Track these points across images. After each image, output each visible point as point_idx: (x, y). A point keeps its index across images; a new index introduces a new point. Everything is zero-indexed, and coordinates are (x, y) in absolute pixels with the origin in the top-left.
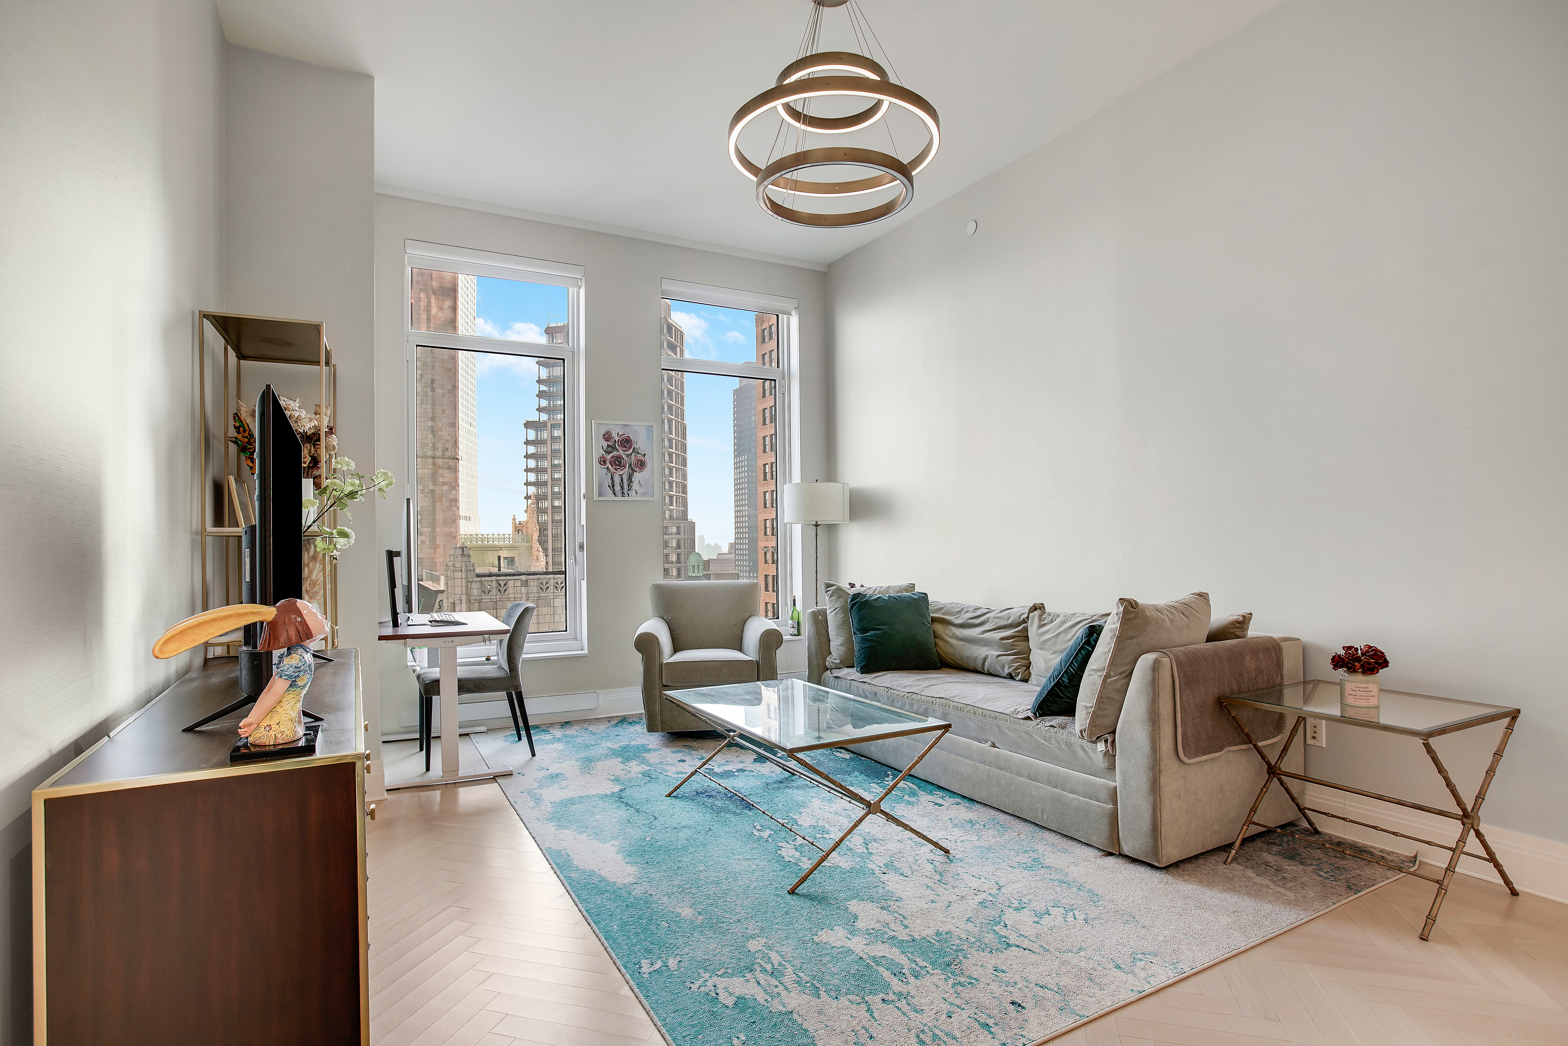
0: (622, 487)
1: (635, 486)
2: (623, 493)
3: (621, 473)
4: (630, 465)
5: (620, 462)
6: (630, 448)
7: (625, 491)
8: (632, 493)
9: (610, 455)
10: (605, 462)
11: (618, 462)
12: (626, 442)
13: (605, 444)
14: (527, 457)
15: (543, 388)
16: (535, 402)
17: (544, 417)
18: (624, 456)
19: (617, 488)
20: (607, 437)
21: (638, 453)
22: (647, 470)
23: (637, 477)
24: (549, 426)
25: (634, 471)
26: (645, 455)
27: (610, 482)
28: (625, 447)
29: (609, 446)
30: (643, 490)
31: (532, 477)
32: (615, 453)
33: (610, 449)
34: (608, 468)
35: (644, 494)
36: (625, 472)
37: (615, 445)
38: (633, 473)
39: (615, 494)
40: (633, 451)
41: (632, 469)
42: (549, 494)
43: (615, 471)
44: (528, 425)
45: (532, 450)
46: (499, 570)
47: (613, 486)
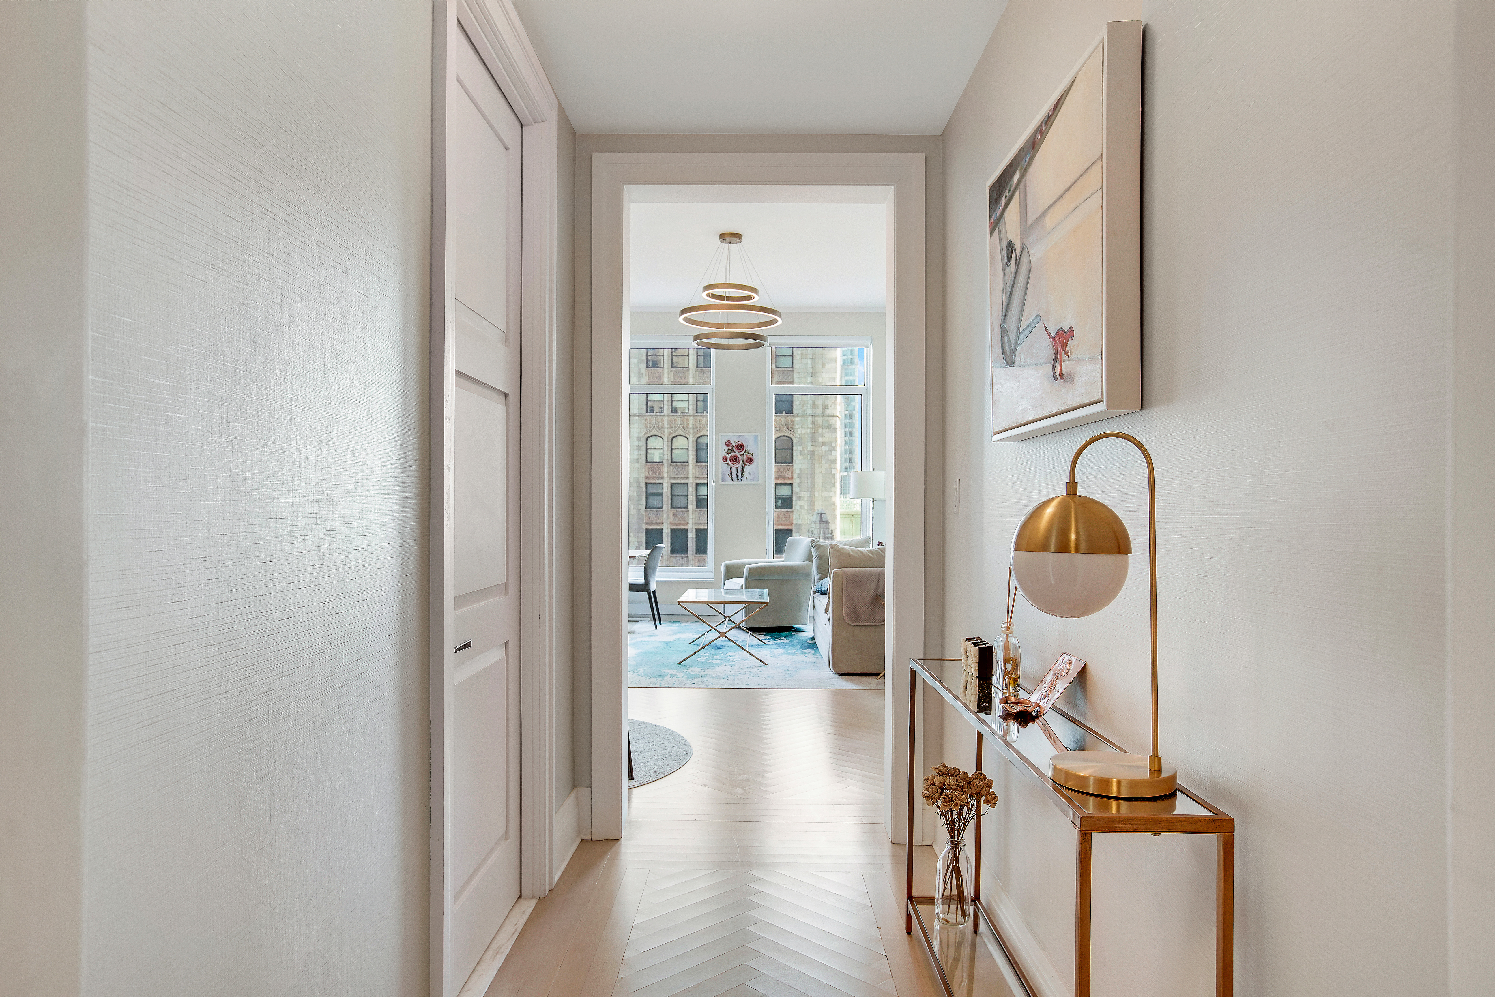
0: (737, 476)
1: (746, 474)
2: (738, 479)
3: (737, 466)
4: (743, 461)
5: (736, 459)
6: (743, 450)
7: (739, 478)
8: (744, 479)
9: (730, 455)
10: (726, 460)
11: (735, 459)
12: (740, 447)
13: (726, 448)
18: (739, 456)
19: (734, 476)
20: (728, 444)
21: (748, 453)
22: (754, 464)
23: (747, 468)
25: (745, 465)
26: (753, 454)
27: (730, 472)
28: (740, 449)
29: (729, 449)
30: (752, 477)
32: (733, 454)
33: (730, 451)
34: (728, 464)
35: (752, 480)
36: (740, 465)
37: (732, 449)
38: (745, 466)
39: (732, 480)
40: (745, 452)
41: (744, 464)
43: (733, 465)
47: (731, 474)
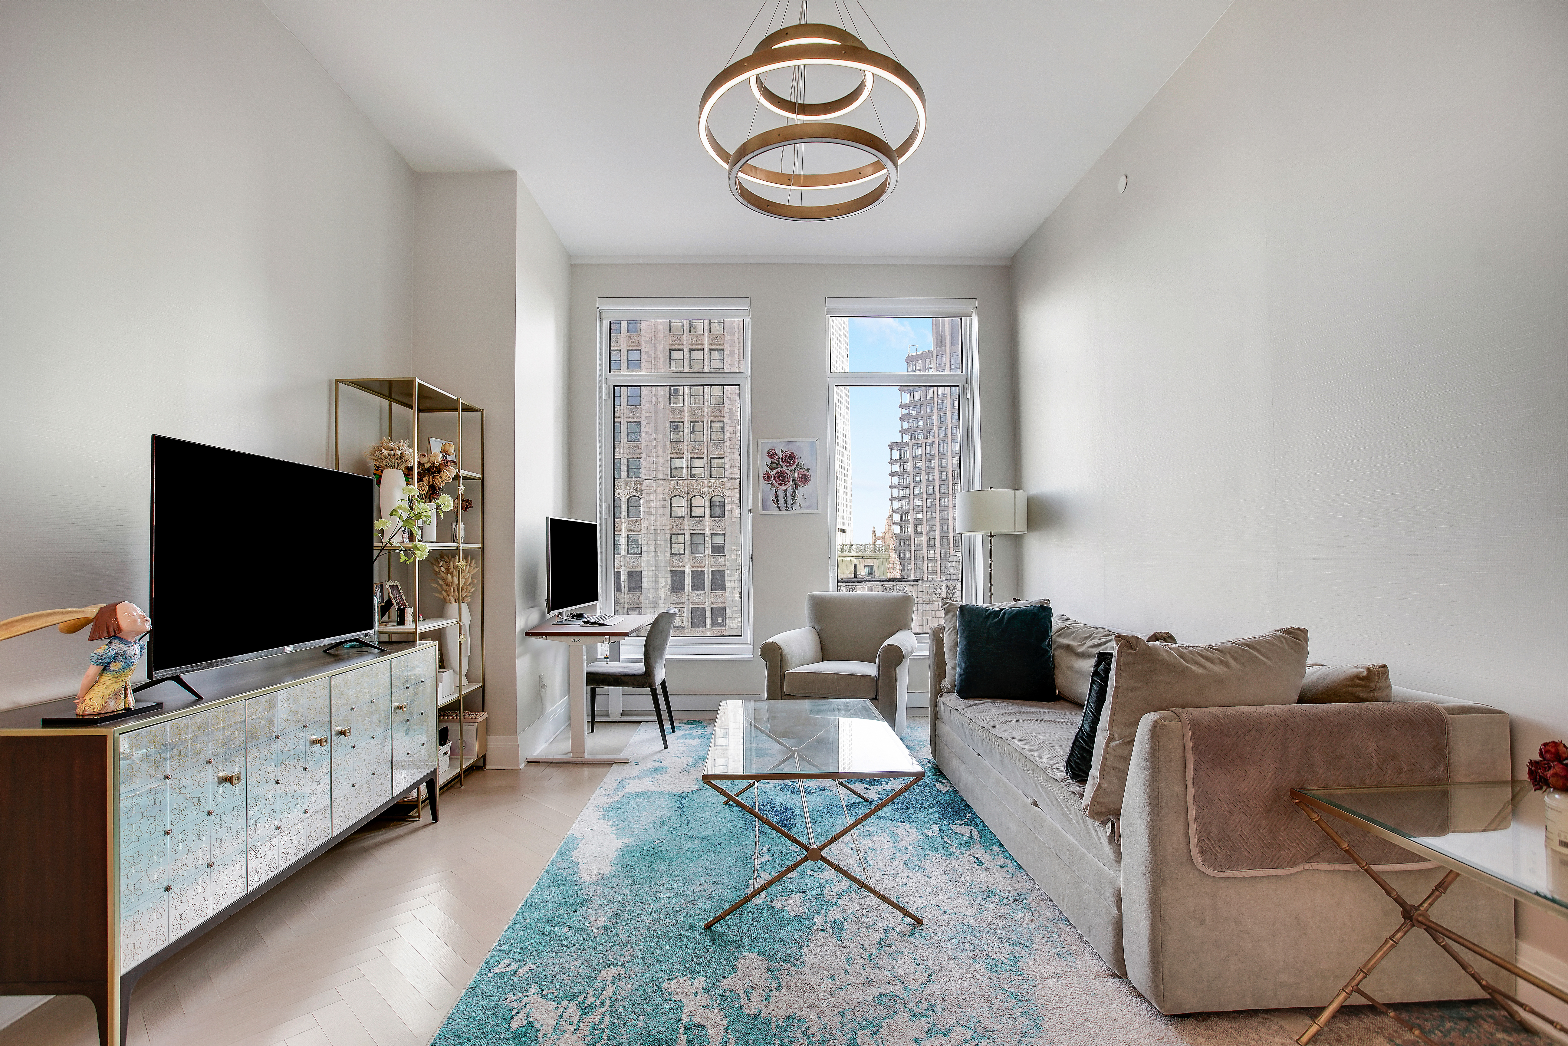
0: (786, 502)
1: (799, 499)
2: (787, 507)
3: (785, 488)
4: (794, 480)
5: (784, 478)
6: (794, 464)
7: (789, 505)
8: (796, 506)
9: (774, 472)
10: (769, 478)
11: (782, 478)
12: (790, 458)
13: (769, 461)
14: (892, 474)
15: (905, 412)
16: (898, 426)
17: (906, 438)
18: (788, 472)
19: (781, 502)
20: (771, 454)
21: (802, 468)
22: (811, 484)
23: (801, 491)
24: (911, 446)
25: (797, 485)
26: (808, 469)
27: (774, 497)
28: (789, 462)
29: (773, 463)
30: (807, 504)
31: (896, 493)
32: (779, 469)
33: (774, 465)
34: (772, 484)
35: (807, 508)
36: (789, 487)
37: (779, 461)
38: (796, 488)
39: (779, 508)
40: (797, 466)
41: (796, 484)
42: (912, 508)
43: (779, 486)
44: (892, 446)
45: (895, 468)
46: (855, 576)
47: (777, 500)
